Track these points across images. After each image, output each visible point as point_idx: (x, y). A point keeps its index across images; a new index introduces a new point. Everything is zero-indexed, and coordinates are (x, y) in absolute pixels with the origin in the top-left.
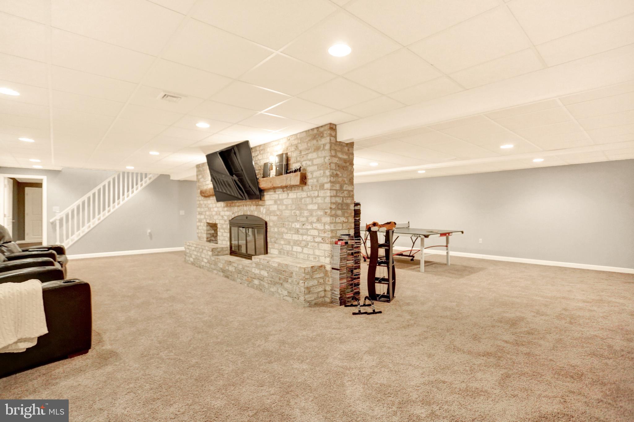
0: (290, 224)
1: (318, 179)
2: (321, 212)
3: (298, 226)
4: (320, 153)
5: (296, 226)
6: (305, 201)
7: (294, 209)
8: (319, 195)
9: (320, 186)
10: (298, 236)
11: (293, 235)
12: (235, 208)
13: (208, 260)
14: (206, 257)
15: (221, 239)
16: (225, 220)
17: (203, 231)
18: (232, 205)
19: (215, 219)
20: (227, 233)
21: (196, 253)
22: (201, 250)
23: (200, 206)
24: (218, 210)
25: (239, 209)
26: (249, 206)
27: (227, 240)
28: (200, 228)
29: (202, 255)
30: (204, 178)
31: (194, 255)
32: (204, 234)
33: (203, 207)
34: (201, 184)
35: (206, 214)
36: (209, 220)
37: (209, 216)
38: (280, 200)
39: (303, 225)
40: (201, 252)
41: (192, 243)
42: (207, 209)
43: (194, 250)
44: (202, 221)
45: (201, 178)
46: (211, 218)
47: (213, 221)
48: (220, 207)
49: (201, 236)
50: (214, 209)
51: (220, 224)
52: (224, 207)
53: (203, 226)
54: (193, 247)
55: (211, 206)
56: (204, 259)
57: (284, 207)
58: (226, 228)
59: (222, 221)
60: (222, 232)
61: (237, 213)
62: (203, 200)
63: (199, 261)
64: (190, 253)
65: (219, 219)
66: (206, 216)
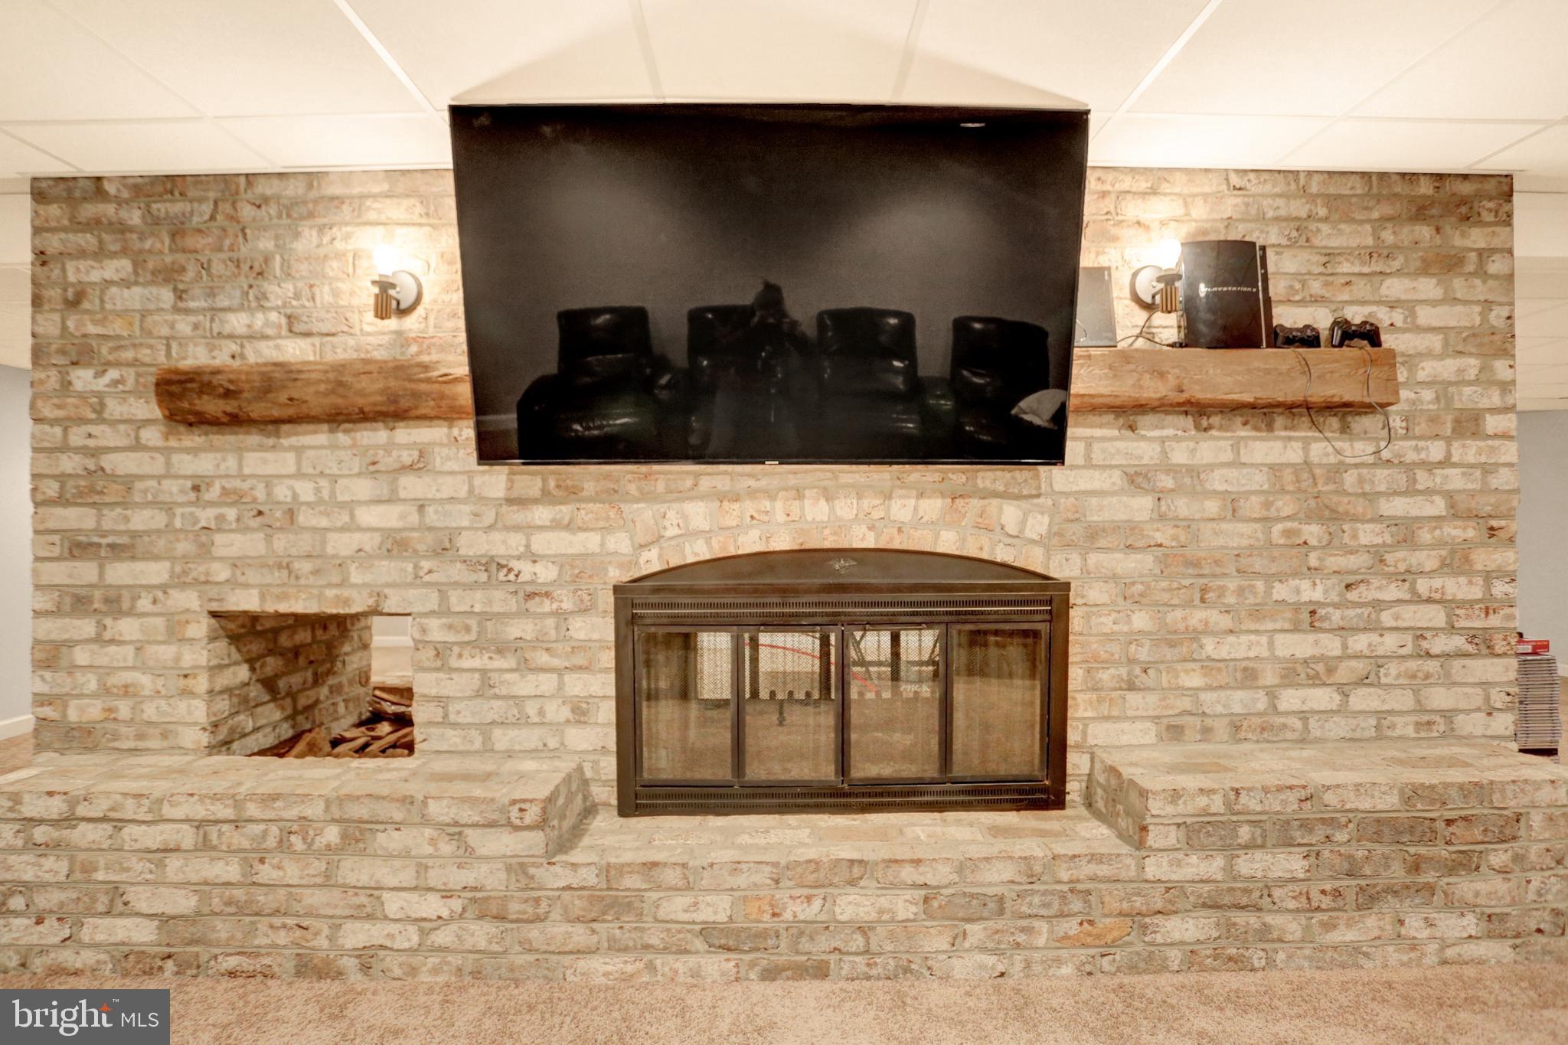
0: (1260, 585)
1: (1443, 388)
2: (1465, 529)
3: (1311, 592)
4: (1458, 284)
5: (1298, 591)
6: (1361, 480)
7: (1288, 518)
8: (1455, 459)
9: (1457, 422)
10: (1317, 642)
11: (1279, 638)
12: (675, 505)
13: (470, 895)
14: (434, 878)
15: (469, 720)
16: (529, 589)
17: (145, 680)
18: (633, 489)
19: (365, 585)
20: (555, 676)
21: (221, 863)
22: (332, 834)
23: (101, 493)
24: (414, 518)
25: (734, 514)
26: (860, 497)
27: (562, 719)
28: (104, 661)
29: (355, 871)
30: (175, 289)
31: (177, 885)
32: (171, 701)
33: (160, 499)
34: (117, 327)
35: (218, 552)
36: (255, 592)
37: (271, 563)
38: (1172, 470)
39: (1348, 586)
40: (328, 847)
41: (118, 797)
42: (220, 518)
43: (177, 850)
44: (126, 605)
45: (125, 283)
46: (302, 581)
47: (347, 602)
48: (452, 499)
49: (113, 716)
50: (352, 516)
51: (456, 620)
52: (515, 501)
53: (149, 642)
54: (162, 827)
55: (305, 491)
56: (386, 896)
57: (1212, 507)
58: (540, 642)
59: (479, 595)
60: (484, 672)
61: (714, 541)
62: (156, 449)
63: (290, 921)
64: (100, 876)
65: (429, 584)
66: (216, 566)
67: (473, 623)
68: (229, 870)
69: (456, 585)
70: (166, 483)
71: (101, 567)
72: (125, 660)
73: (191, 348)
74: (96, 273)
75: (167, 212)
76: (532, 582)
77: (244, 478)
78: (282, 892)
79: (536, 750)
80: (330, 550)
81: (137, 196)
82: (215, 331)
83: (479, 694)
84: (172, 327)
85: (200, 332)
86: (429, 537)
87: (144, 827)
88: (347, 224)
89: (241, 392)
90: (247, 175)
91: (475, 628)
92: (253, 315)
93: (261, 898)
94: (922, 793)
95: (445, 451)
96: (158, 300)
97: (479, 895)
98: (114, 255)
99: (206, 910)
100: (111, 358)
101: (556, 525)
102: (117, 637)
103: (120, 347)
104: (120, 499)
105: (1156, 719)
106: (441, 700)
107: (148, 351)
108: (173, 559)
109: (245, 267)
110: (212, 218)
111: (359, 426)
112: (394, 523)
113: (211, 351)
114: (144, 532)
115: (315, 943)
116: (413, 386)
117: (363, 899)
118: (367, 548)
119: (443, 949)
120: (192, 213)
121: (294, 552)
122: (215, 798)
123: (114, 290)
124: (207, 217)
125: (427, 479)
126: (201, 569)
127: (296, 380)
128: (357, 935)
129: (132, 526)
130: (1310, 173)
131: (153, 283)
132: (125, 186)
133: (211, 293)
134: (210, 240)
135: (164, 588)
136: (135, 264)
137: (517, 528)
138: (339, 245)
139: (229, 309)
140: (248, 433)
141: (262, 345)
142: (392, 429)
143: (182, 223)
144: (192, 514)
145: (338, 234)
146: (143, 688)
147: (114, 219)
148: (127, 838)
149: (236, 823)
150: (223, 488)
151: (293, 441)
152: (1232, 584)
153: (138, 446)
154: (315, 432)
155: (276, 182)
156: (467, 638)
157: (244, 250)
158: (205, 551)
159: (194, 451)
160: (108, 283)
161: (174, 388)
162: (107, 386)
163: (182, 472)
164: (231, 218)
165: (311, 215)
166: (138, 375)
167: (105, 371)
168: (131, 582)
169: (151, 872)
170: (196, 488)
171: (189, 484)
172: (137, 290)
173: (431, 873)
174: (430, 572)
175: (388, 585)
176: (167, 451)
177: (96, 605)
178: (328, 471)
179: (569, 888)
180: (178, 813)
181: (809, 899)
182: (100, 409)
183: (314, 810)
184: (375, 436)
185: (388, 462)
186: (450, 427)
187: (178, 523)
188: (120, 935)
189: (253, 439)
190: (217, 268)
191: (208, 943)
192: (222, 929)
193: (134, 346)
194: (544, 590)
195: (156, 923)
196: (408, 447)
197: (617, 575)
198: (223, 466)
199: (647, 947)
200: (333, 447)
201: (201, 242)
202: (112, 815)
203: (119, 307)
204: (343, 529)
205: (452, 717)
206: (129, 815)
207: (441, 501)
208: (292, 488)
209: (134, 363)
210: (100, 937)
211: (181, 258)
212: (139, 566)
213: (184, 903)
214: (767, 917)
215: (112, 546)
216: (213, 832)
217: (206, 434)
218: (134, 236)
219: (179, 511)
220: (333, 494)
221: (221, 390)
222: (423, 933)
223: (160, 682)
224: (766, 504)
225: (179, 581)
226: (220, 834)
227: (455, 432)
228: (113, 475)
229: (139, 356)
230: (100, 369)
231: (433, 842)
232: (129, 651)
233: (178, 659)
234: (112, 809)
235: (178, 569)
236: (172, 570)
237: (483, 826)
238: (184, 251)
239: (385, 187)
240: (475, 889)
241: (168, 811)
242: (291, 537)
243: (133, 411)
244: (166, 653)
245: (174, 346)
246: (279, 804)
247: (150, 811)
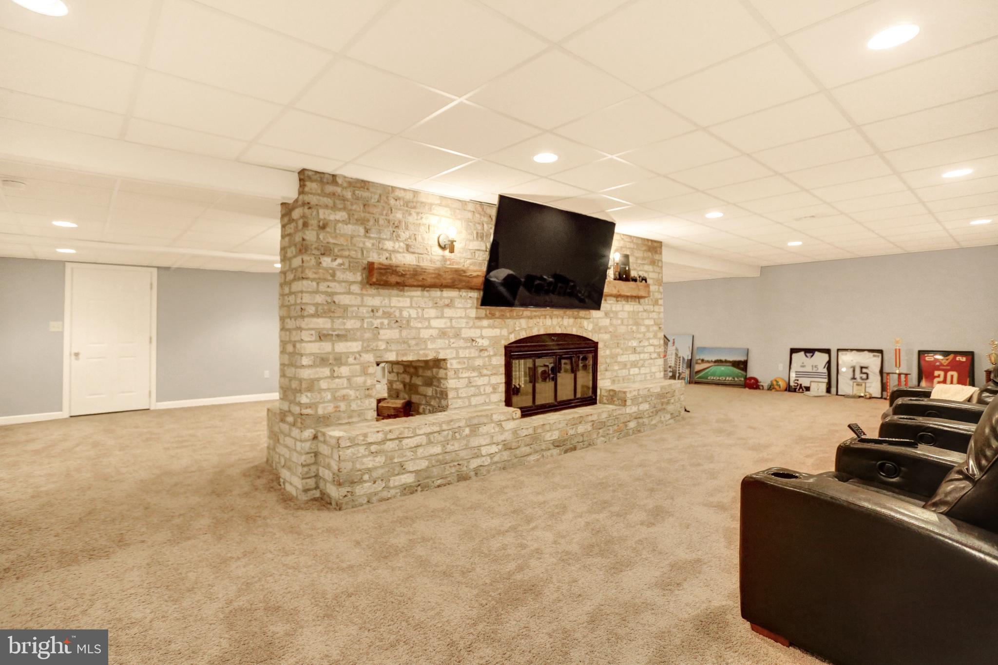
0: (627, 342)
1: (653, 293)
2: (656, 327)
3: (634, 344)
5: (632, 344)
6: (641, 315)
7: (631, 325)
8: (655, 310)
9: (655, 301)
10: (636, 356)
11: (630, 356)
12: (518, 320)
13: (503, 443)
14: (495, 440)
15: (465, 395)
16: (481, 348)
17: (352, 393)
18: (508, 315)
19: (433, 349)
20: (487, 378)
21: (435, 447)
22: (467, 431)
23: (334, 312)
24: (449, 324)
25: (532, 322)
26: (557, 318)
27: (490, 392)
28: (334, 386)
29: (475, 442)
30: (365, 228)
31: (421, 458)
32: (362, 400)
33: (359, 315)
34: (342, 241)
35: (381, 337)
36: (394, 353)
37: (401, 341)
38: (613, 312)
39: (640, 342)
40: (466, 435)
41: (402, 429)
42: (382, 323)
43: (421, 446)
44: (343, 361)
45: (343, 222)
46: (412, 348)
47: (427, 355)
48: (461, 317)
49: (338, 410)
50: (429, 323)
51: (461, 360)
52: (478, 318)
53: (353, 376)
54: (416, 438)
55: (413, 313)
56: (482, 448)
57: (619, 322)
58: (485, 367)
59: (467, 351)
60: (469, 378)
61: (527, 331)
62: (356, 294)
63: (456, 463)
64: (396, 460)
65: (453, 348)
66: (380, 343)
67: (466, 360)
68: (438, 449)
69: (461, 348)
70: (361, 309)
71: (333, 345)
72: (343, 384)
73: (371, 253)
74: (333, 216)
75: (361, 195)
76: (482, 346)
77: (391, 307)
78: (453, 454)
79: (483, 403)
80: (421, 336)
81: (350, 187)
82: (380, 247)
83: (467, 386)
84: (364, 244)
85: (375, 247)
86: (453, 330)
87: (410, 439)
88: (427, 213)
89: (406, 274)
90: (392, 187)
91: (466, 363)
92: (394, 243)
93: (447, 457)
94: (571, 403)
95: (458, 300)
96: (359, 231)
97: (505, 442)
98: (340, 210)
99: (430, 466)
100: (339, 254)
101: (489, 327)
102: (340, 375)
103: (342, 250)
104: (341, 315)
105: (610, 378)
106: (456, 389)
107: (354, 253)
108: (363, 341)
109: (391, 223)
110: (378, 201)
111: (432, 289)
112: (443, 326)
113: (379, 255)
114: (351, 329)
115: (463, 469)
116: (461, 278)
117: (476, 451)
118: (434, 335)
119: (497, 463)
120: (371, 198)
121: (409, 337)
122: (433, 424)
123: (340, 225)
124: (376, 200)
125: (453, 310)
126: (374, 345)
127: (425, 272)
128: (474, 464)
129: (346, 327)
130: (634, 237)
131: (355, 224)
132: (346, 181)
133: (379, 232)
134: (378, 210)
135: (359, 353)
136: (349, 215)
137: (478, 327)
138: (424, 221)
139: (386, 239)
140: (393, 289)
141: (398, 255)
142: (442, 291)
143: (367, 201)
144: (371, 322)
145: (424, 216)
146: (351, 396)
147: (341, 194)
148: (404, 444)
149: (439, 432)
150: (383, 311)
151: (409, 293)
152: (622, 342)
153: (349, 293)
154: (416, 291)
155: (402, 192)
156: (464, 366)
157: (391, 217)
158: (376, 337)
159: (373, 296)
160: (338, 221)
161: (382, 271)
162: (337, 265)
163: (368, 304)
164: (386, 203)
165: (414, 208)
166: (350, 262)
167: (336, 259)
168: (345, 351)
169: (413, 455)
170: (373, 311)
171: (370, 309)
172: (350, 227)
173: (494, 438)
174: (453, 343)
175: (440, 348)
176: (362, 295)
177: (331, 362)
178: (421, 306)
179: (526, 435)
180: (421, 432)
181: (573, 428)
182: (333, 275)
183: (462, 424)
184: (436, 293)
185: (441, 303)
186: (459, 291)
187: (365, 326)
188: (403, 481)
189: (395, 292)
190: (381, 222)
191: (432, 478)
192: (435, 471)
193: (349, 250)
194: (485, 348)
195: (414, 474)
196: (447, 298)
197: (505, 343)
198: (383, 303)
199: (542, 450)
200: (423, 297)
201: (375, 210)
202: (400, 436)
203: (342, 232)
204: (426, 328)
205: (460, 395)
206: (406, 436)
207: (457, 318)
208: (408, 312)
209: (348, 257)
210: (396, 484)
211: (367, 215)
212: (349, 344)
213: (424, 464)
214: (565, 435)
215: (338, 336)
216: (431, 437)
217: (377, 289)
218: (349, 203)
219: (366, 320)
220: (423, 315)
221: (400, 274)
222: (491, 458)
223: (358, 393)
224: (538, 320)
225: (365, 350)
226: (434, 437)
227: (461, 293)
228: (339, 305)
229: (351, 254)
230: (334, 258)
231: (494, 428)
232: (345, 381)
233: (365, 382)
234: (400, 434)
235: (365, 345)
236: (362, 345)
237: (507, 420)
238: (369, 213)
239: (439, 202)
240: (505, 441)
241: (419, 432)
242: (408, 331)
243: (348, 277)
244: (360, 380)
245: (365, 252)
246: (452, 423)
247: (413, 433)
